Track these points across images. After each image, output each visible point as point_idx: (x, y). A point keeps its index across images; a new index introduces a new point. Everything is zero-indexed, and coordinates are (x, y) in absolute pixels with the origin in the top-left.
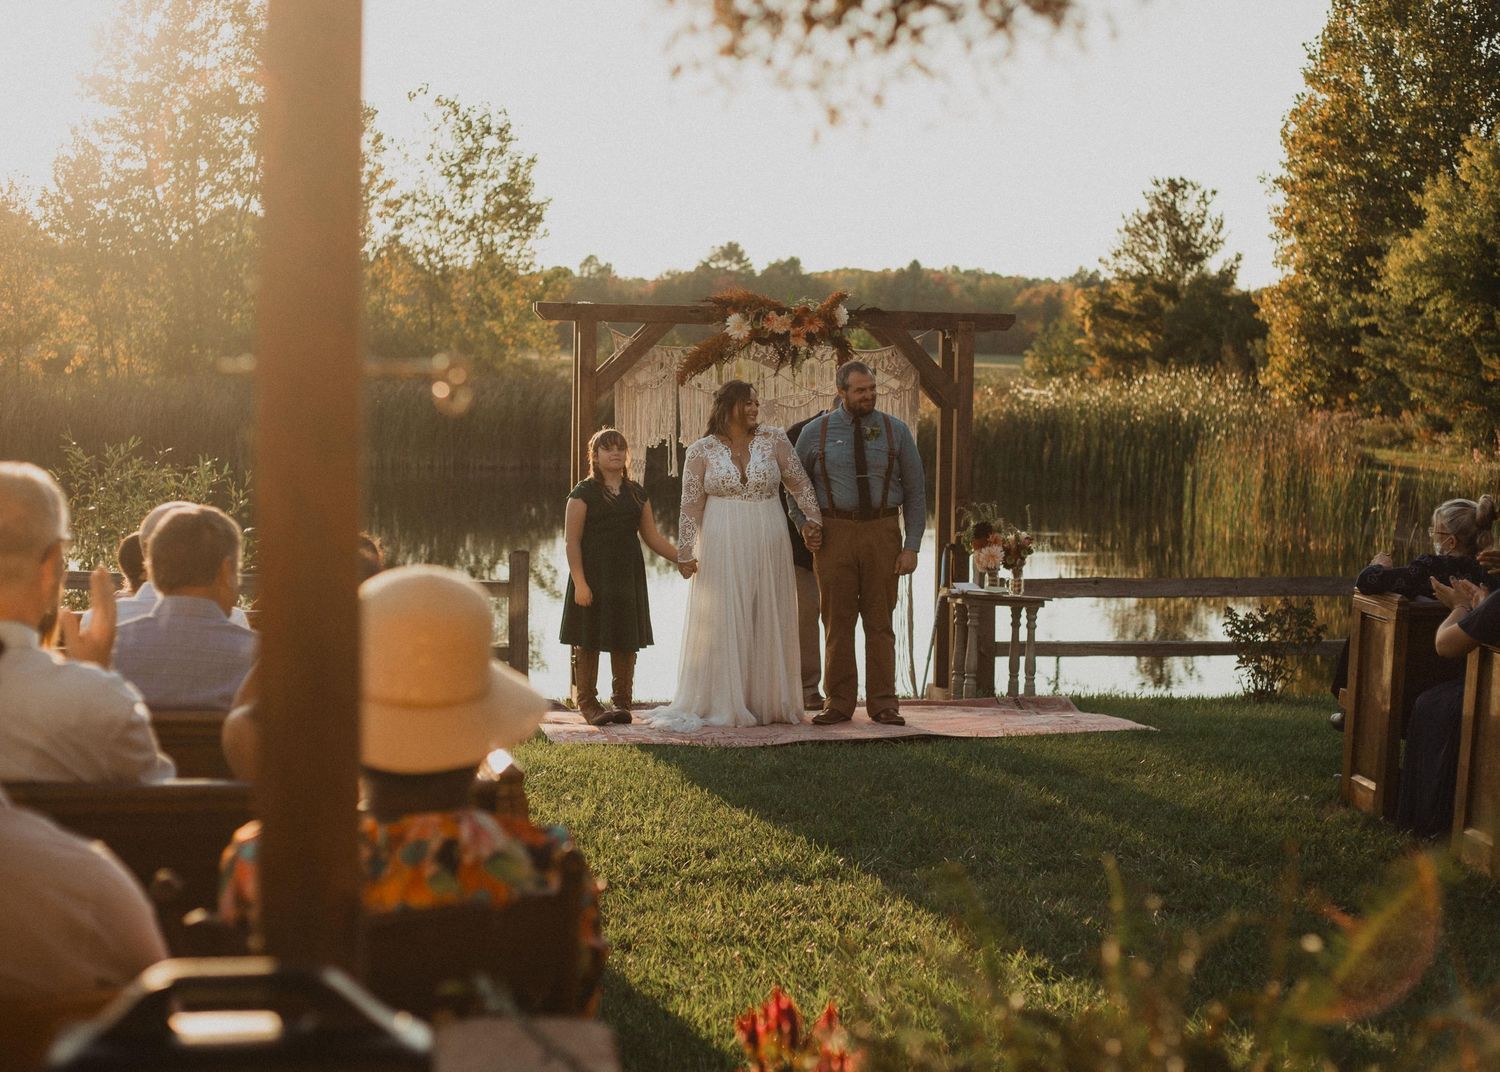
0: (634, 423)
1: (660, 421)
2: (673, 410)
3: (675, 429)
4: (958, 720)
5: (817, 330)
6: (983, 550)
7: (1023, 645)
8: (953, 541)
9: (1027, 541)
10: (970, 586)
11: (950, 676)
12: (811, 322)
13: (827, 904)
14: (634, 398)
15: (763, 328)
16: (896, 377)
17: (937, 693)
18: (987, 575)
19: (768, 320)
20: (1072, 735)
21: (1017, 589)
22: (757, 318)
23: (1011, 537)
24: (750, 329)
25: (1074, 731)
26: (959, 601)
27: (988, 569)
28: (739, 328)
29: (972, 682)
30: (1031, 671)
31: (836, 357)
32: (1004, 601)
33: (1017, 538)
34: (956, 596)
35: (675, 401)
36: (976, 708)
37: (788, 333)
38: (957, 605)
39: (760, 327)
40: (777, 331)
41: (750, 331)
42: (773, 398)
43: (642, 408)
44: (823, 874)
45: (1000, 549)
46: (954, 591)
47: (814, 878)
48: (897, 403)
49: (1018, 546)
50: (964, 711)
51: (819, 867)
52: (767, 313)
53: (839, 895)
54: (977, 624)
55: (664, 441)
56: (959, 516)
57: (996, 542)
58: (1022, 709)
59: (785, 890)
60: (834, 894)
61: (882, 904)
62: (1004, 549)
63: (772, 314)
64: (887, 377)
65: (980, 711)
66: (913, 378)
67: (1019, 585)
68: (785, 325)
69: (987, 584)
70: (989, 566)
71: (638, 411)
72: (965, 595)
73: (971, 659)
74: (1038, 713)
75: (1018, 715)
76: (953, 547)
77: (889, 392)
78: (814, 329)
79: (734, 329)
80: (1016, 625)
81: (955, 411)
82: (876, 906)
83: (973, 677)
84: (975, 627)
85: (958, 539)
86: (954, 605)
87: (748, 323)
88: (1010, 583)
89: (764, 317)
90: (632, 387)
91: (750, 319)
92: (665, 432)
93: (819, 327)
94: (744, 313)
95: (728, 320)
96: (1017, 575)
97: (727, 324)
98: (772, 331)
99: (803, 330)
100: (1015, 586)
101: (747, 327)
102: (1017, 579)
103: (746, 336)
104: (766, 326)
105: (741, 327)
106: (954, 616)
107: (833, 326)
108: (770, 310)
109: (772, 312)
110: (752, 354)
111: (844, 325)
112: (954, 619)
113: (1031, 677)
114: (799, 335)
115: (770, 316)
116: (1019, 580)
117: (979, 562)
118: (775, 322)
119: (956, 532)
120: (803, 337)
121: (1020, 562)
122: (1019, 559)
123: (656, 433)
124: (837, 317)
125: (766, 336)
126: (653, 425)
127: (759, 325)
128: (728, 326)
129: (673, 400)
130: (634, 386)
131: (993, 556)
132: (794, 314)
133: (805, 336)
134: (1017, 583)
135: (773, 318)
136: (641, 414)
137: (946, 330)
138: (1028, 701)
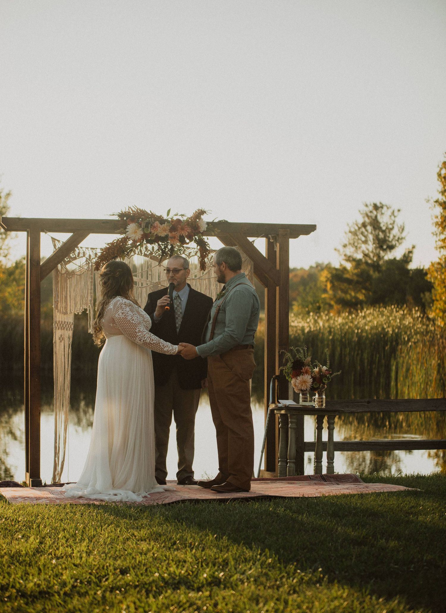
0: (66, 297)
1: (82, 297)
2: (91, 289)
3: (93, 301)
4: (287, 488)
5: (187, 233)
6: (298, 378)
7: (325, 444)
8: (277, 373)
9: (327, 372)
10: (289, 402)
11: (277, 461)
12: (182, 229)
13: (216, 605)
14: (66, 281)
15: (151, 233)
17: (267, 475)
18: (301, 395)
19: (154, 227)
20: (367, 494)
21: (320, 404)
22: (147, 226)
23: (316, 370)
24: (142, 233)
25: (367, 492)
26: (283, 412)
27: (302, 390)
28: (135, 232)
29: (293, 465)
30: (331, 459)
31: (199, 254)
32: (310, 411)
33: (320, 370)
34: (280, 409)
35: (93, 284)
37: (167, 236)
38: (281, 415)
39: (148, 232)
40: (160, 235)
41: (142, 235)
42: (157, 281)
43: (70, 287)
44: (209, 584)
45: (310, 377)
46: (279, 405)
47: (203, 586)
49: (320, 375)
50: (288, 483)
51: (206, 579)
52: (153, 223)
53: (224, 598)
54: (295, 427)
55: (86, 310)
56: (281, 356)
57: (307, 372)
58: (326, 481)
59: (182, 595)
60: (220, 597)
61: (257, 603)
62: (312, 377)
63: (157, 223)
65: (300, 483)
66: (249, 267)
67: (322, 402)
68: (165, 230)
69: (301, 400)
70: (303, 388)
71: (68, 289)
72: (287, 408)
73: (291, 450)
74: (338, 484)
75: (325, 485)
76: (277, 377)
78: (185, 233)
79: (132, 233)
80: (319, 428)
81: (278, 288)
82: (254, 605)
83: (293, 462)
84: (294, 428)
85: (282, 371)
86: (279, 415)
87: (141, 229)
88: (316, 400)
89: (152, 225)
90: (64, 274)
91: (142, 226)
92: (87, 304)
93: (188, 232)
94: (138, 223)
95: (128, 227)
96: (320, 395)
97: (127, 230)
98: (157, 234)
99: (177, 234)
100: (319, 402)
101: (140, 233)
102: (320, 397)
103: (140, 238)
104: (153, 231)
105: (136, 232)
106: (279, 422)
107: (197, 231)
108: (155, 221)
109: (157, 222)
110: (143, 252)
111: (204, 231)
112: (279, 425)
113: (331, 461)
114: (174, 238)
115: (156, 225)
116: (322, 398)
117: (296, 386)
118: (159, 229)
119: (279, 367)
120: (177, 239)
121: (322, 386)
122: (322, 384)
123: (80, 304)
124: (199, 225)
125: (153, 238)
126: (78, 299)
127: (148, 231)
128: (128, 231)
129: (91, 282)
130: (65, 273)
131: (305, 382)
132: (171, 224)
133: (178, 238)
134: (320, 400)
135: (157, 226)
136: (70, 292)
137: (270, 236)
138: (330, 477)
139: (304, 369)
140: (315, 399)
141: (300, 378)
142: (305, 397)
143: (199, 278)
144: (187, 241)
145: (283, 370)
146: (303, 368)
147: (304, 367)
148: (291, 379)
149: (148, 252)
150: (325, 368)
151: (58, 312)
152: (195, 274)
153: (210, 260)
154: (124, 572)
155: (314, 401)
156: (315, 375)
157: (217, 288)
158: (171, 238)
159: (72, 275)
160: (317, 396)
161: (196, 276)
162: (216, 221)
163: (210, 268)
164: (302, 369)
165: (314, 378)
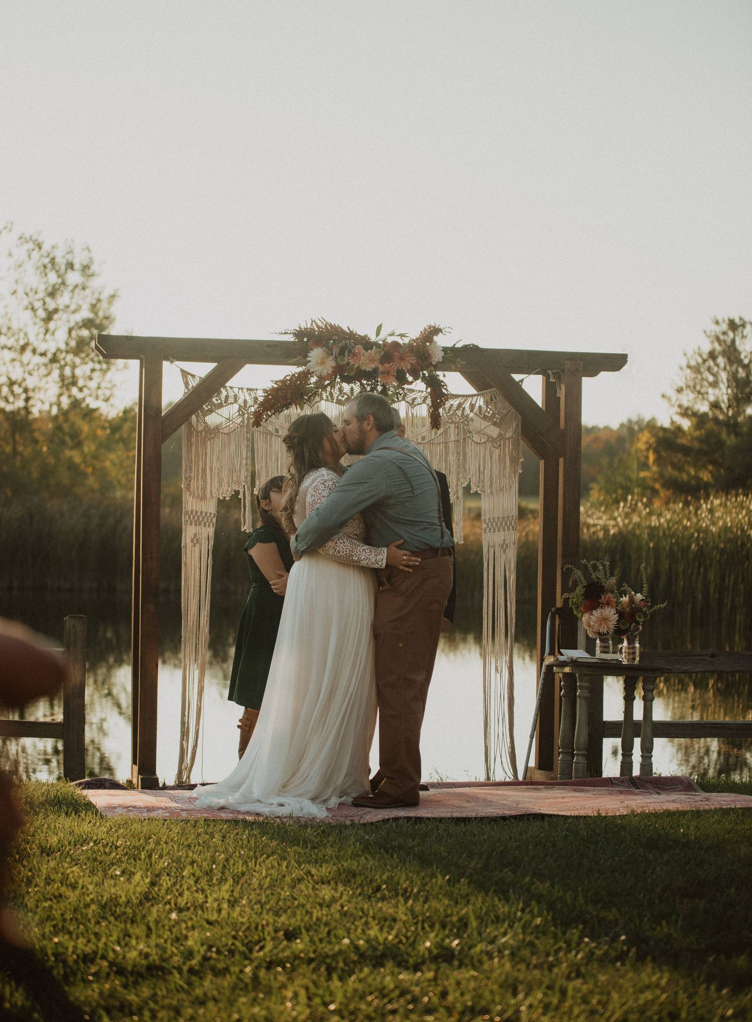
0: (204, 471)
1: (231, 471)
2: (247, 458)
3: (249, 478)
4: (572, 799)
5: (409, 366)
6: (594, 612)
7: (637, 724)
8: (559, 604)
9: (642, 602)
10: (579, 654)
11: (555, 753)
12: (402, 359)
13: (444, 994)
14: (205, 444)
15: (348, 364)
16: (495, 424)
17: (539, 776)
18: (598, 641)
19: (355, 355)
20: (706, 811)
21: (631, 657)
22: (342, 352)
23: (625, 599)
24: (334, 364)
25: (707, 808)
26: (567, 670)
27: (599, 634)
28: (322, 363)
29: (582, 760)
30: (647, 751)
31: (429, 401)
32: (614, 669)
33: (632, 600)
34: (563, 664)
35: (250, 449)
36: (588, 788)
37: (375, 371)
38: (565, 674)
39: (345, 363)
40: (363, 368)
41: (333, 368)
43: (212, 454)
44: (435, 959)
45: (613, 611)
46: (561, 658)
47: (424, 962)
48: (496, 452)
49: (632, 609)
50: (574, 790)
51: (429, 949)
52: (353, 347)
53: (458, 983)
54: (587, 695)
55: (237, 493)
56: (566, 575)
57: (608, 603)
58: (638, 788)
59: (388, 977)
60: (452, 981)
61: (515, 994)
62: (618, 612)
63: (359, 348)
64: (485, 424)
65: (594, 790)
66: (514, 425)
67: (634, 653)
68: (372, 360)
69: (598, 650)
70: (601, 630)
71: (208, 459)
72: (574, 663)
73: (581, 734)
74: (659, 794)
75: (636, 794)
76: (559, 611)
77: (488, 440)
78: (406, 366)
79: (317, 364)
80: (629, 699)
81: (561, 460)
82: (509, 995)
83: (583, 755)
84: (586, 698)
85: (566, 601)
86: (561, 675)
87: (332, 358)
88: (623, 650)
89: (350, 351)
90: (202, 431)
91: (334, 353)
92: (238, 482)
93: (412, 364)
94: (328, 347)
95: (309, 354)
96: (631, 642)
97: (308, 359)
98: (358, 367)
99: (393, 367)
100: (629, 654)
101: (331, 363)
102: (631, 646)
103: (330, 372)
104: (351, 361)
105: (324, 362)
106: (561, 687)
107: (426, 363)
108: (356, 344)
109: (359, 346)
110: (335, 396)
111: (438, 363)
112: (561, 691)
113: (648, 755)
114: (388, 373)
115: (357, 351)
116: (634, 648)
117: (590, 626)
118: (362, 358)
119: (562, 594)
120: (393, 375)
121: (635, 627)
122: (634, 624)
123: (228, 483)
124: (430, 352)
125: (352, 374)
126: (225, 474)
127: (344, 361)
128: (309, 361)
129: (247, 446)
130: (204, 430)
131: (605, 620)
132: (383, 350)
133: (395, 374)
134: (631, 651)
135: (359, 353)
136: (211, 462)
137: (550, 372)
138: (646, 782)
139: (603, 599)
140: (621, 648)
141: (597, 613)
142: (606, 644)
143: (428, 442)
144: (410, 379)
145: (569, 598)
146: (603, 596)
147: (603, 594)
148: (583, 614)
149: (343, 397)
150: (639, 596)
151: (190, 495)
152: (423, 435)
153: (449, 412)
154: (291, 935)
155: (621, 653)
156: (623, 608)
157: (459, 459)
158: (382, 373)
159: (215, 433)
160: (625, 644)
161: (423, 438)
162: (459, 345)
163: (448, 425)
164: (601, 598)
165: (621, 614)
